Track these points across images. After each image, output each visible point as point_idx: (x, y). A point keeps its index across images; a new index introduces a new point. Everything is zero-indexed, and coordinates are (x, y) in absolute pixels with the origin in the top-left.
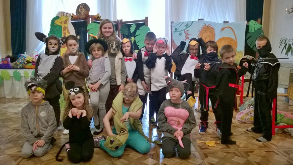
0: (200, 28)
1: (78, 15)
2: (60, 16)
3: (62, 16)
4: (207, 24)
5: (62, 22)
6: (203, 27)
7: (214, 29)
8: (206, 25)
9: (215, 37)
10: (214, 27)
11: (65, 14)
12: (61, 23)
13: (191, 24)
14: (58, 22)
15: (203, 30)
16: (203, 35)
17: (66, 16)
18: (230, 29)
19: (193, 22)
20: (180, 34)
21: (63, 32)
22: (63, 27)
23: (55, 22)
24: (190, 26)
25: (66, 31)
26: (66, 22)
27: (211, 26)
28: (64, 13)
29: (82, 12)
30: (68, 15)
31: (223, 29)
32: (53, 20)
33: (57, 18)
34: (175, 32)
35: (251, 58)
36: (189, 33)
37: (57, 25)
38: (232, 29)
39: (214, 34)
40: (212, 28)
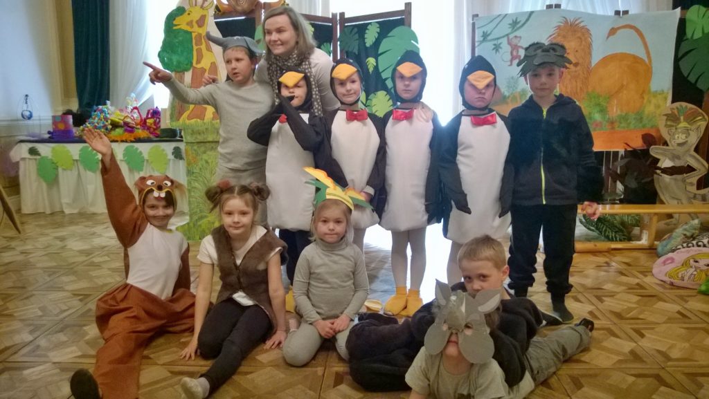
1: (233, 3)
2: (187, 7)
5: (192, 22)
6: (559, 27)
7: (588, 31)
8: (566, 22)
11: (200, 1)
12: (190, 24)
13: (527, 20)
15: (558, 35)
17: (202, 7)
18: (632, 30)
19: (532, 13)
20: (497, 48)
21: (195, 48)
22: (194, 35)
23: (175, 22)
24: (524, 24)
25: (201, 44)
26: (201, 22)
27: (582, 25)
30: (206, 4)
31: (613, 31)
32: (171, 18)
33: (180, 11)
34: (481, 42)
35: (691, 109)
36: (519, 45)
37: (180, 29)
38: (637, 31)
39: (590, 46)
40: (583, 27)
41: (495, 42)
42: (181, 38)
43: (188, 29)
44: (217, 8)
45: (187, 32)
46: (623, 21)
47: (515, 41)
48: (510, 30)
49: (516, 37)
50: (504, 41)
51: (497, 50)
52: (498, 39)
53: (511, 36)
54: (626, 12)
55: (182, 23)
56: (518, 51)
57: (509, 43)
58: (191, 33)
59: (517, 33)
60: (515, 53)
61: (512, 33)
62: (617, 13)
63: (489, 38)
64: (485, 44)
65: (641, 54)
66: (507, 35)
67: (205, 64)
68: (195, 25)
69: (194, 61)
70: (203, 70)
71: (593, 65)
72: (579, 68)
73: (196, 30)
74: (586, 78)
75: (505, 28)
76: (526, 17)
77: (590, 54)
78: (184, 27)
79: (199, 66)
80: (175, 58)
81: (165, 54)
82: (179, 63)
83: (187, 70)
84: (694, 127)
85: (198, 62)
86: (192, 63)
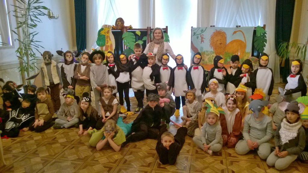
1: (117, 26)
2: (104, 28)
3: (105, 27)
5: (105, 32)
6: (214, 33)
8: (217, 31)
12: (105, 33)
15: (214, 35)
16: (215, 39)
17: (108, 28)
18: (241, 32)
21: (106, 40)
22: (106, 36)
23: (101, 33)
24: (204, 31)
25: (108, 38)
26: (108, 32)
27: (222, 31)
28: (107, 25)
29: (119, 25)
30: (109, 27)
31: (235, 32)
34: (194, 35)
35: (256, 59)
36: (203, 37)
38: (242, 32)
39: (226, 38)
40: (223, 32)
41: (197, 36)
42: (102, 37)
43: (105, 34)
44: (113, 28)
45: (104, 35)
46: (238, 29)
47: (202, 36)
48: (201, 33)
49: (202, 35)
50: (199, 36)
51: (198, 38)
52: (198, 35)
53: (201, 34)
54: (240, 26)
55: (103, 33)
56: (203, 39)
57: (201, 36)
58: (105, 35)
59: (203, 34)
60: (202, 40)
61: (202, 33)
62: (237, 26)
63: (196, 34)
64: (195, 36)
66: (200, 34)
67: (109, 44)
68: (106, 33)
69: (106, 44)
70: (108, 46)
71: (227, 43)
72: (222, 45)
73: (106, 35)
74: (225, 48)
75: (199, 32)
76: (205, 29)
77: (226, 40)
78: (103, 34)
79: (107, 45)
80: (101, 43)
81: (98, 42)
82: (102, 44)
83: (104, 46)
84: (256, 65)
85: (107, 44)
86: (105, 44)
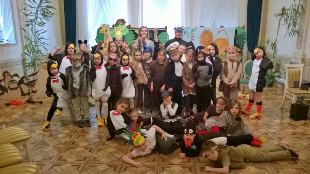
0: (201, 33)
3: (104, 27)
4: (207, 29)
5: (104, 31)
6: (203, 32)
7: (212, 32)
8: (205, 30)
9: (213, 38)
10: (212, 31)
11: (106, 25)
13: (195, 30)
14: (101, 31)
15: (203, 34)
16: (204, 37)
19: (196, 28)
20: (188, 36)
21: (105, 37)
22: (104, 34)
23: (100, 31)
24: (194, 31)
26: (106, 31)
27: (210, 31)
30: (107, 26)
31: (219, 32)
32: (99, 30)
33: (101, 28)
36: (194, 36)
37: (101, 33)
38: (226, 32)
39: (212, 36)
40: (210, 32)
42: (101, 35)
43: (103, 33)
52: (188, 34)
57: (191, 35)
60: (192, 38)
61: (192, 32)
62: (221, 27)
64: (185, 35)
65: (226, 38)
78: (102, 32)
81: (97, 39)
